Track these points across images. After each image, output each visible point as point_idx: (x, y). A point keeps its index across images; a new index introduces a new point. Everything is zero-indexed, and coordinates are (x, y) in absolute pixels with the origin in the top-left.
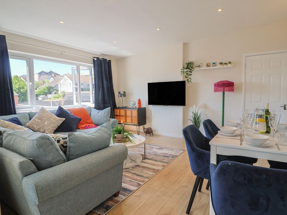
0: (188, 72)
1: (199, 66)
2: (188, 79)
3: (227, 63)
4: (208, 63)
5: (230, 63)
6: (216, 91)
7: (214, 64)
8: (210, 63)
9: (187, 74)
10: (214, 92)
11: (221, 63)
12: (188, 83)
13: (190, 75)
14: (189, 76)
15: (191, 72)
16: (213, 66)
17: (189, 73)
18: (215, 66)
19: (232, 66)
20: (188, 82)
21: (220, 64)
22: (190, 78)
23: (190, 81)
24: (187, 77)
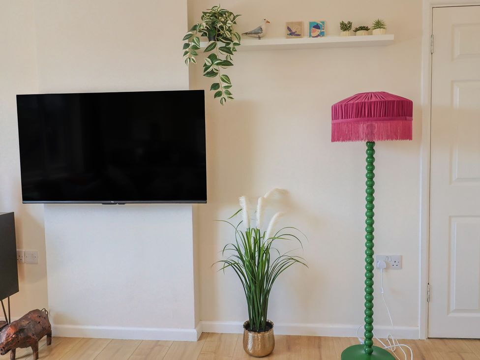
0: (216, 51)
1: (257, 33)
2: (216, 79)
3: (370, 25)
4: (292, 23)
5: (379, 25)
6: (338, 135)
7: (317, 27)
8: (300, 24)
9: (213, 57)
10: (333, 140)
11: (345, 27)
12: (219, 98)
13: (227, 63)
14: (223, 71)
15: (228, 51)
16: (313, 34)
17: (222, 56)
18: (322, 34)
19: (390, 37)
20: (218, 94)
21: (342, 28)
22: (226, 79)
23: (224, 90)
24: (213, 74)
